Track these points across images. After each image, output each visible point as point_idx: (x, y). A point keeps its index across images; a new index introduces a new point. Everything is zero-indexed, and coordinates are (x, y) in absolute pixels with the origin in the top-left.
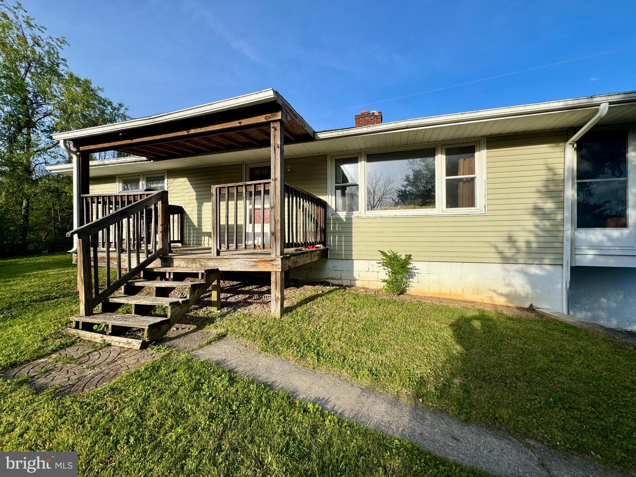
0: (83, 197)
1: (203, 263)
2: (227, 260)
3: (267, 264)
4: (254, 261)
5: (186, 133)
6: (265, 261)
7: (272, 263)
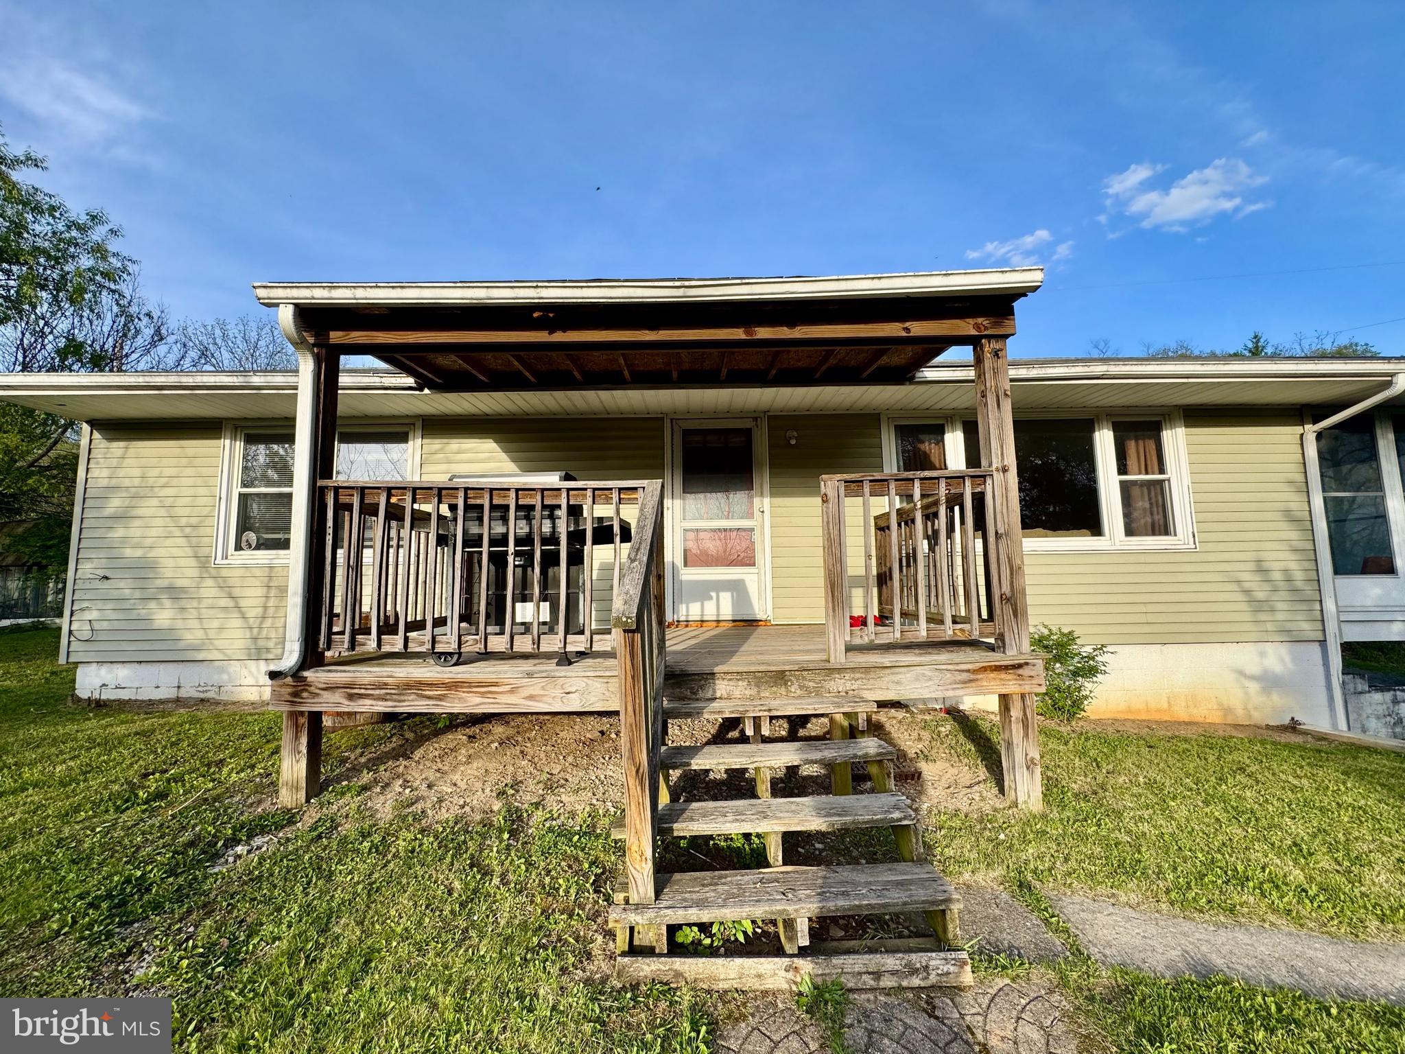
0: (323, 489)
1: (811, 684)
2: (888, 671)
3: (1003, 676)
4: (968, 671)
5: (743, 337)
6: (998, 668)
7: (1020, 671)
